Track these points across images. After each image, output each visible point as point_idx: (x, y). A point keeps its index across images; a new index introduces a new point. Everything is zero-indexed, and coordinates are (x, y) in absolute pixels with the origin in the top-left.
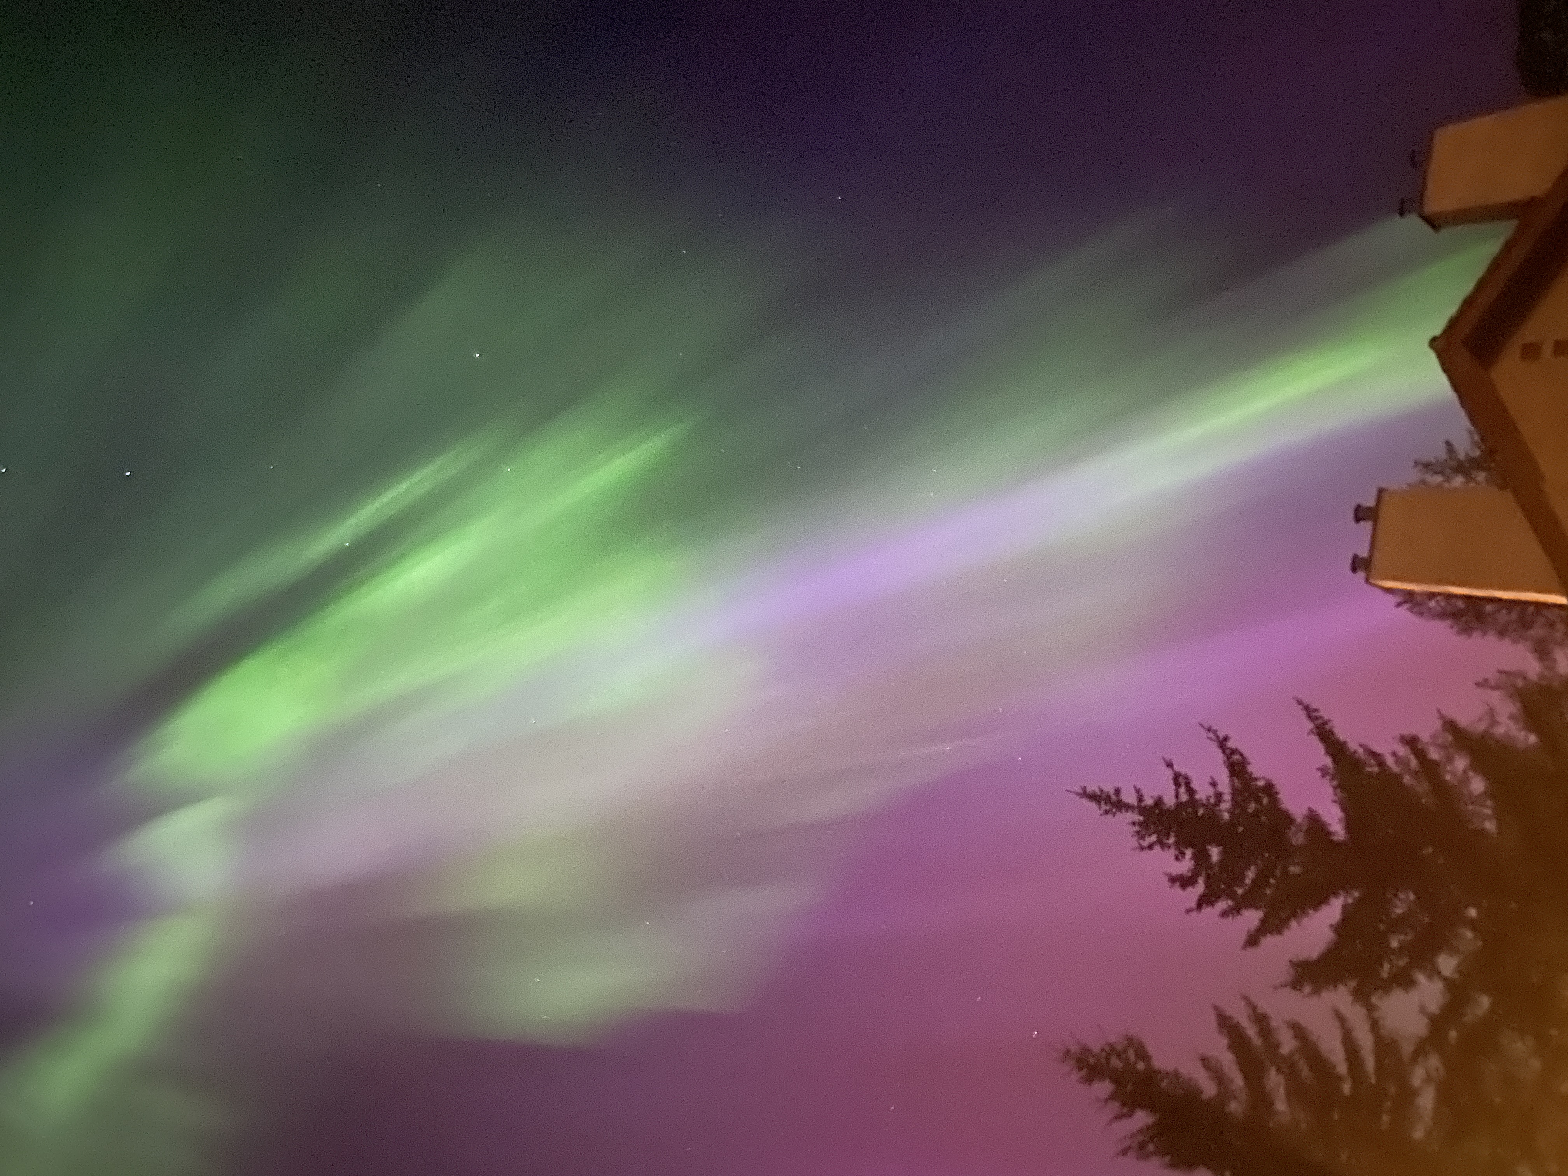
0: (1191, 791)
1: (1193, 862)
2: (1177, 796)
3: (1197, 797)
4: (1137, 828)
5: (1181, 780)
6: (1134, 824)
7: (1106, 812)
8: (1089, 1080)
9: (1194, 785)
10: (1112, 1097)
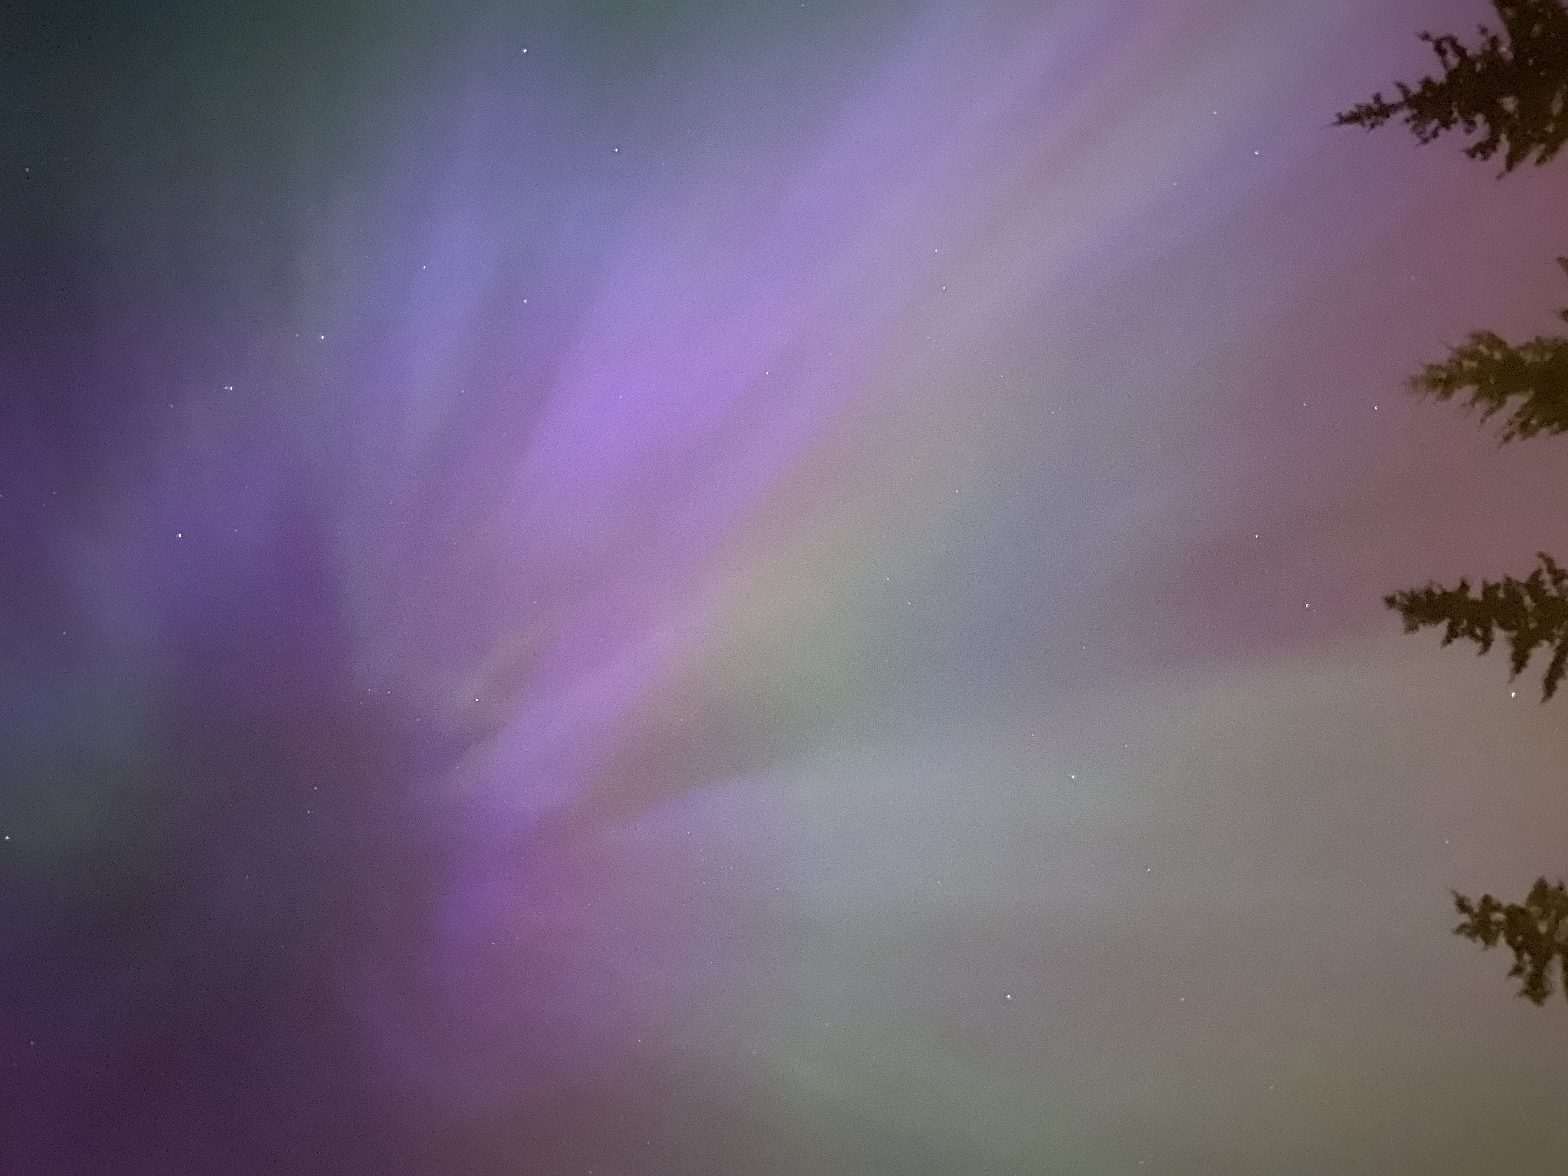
0: (1460, 52)
1: (1488, 125)
2: (1446, 65)
3: (1469, 53)
4: (1412, 123)
5: (1446, 45)
6: (1408, 121)
7: (1373, 126)
8: (1447, 394)
9: (1462, 42)
10: (1476, 398)
